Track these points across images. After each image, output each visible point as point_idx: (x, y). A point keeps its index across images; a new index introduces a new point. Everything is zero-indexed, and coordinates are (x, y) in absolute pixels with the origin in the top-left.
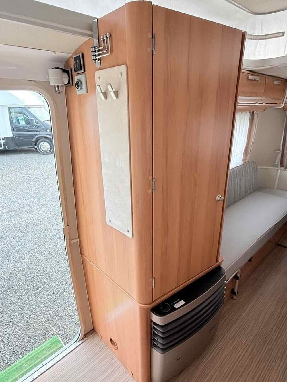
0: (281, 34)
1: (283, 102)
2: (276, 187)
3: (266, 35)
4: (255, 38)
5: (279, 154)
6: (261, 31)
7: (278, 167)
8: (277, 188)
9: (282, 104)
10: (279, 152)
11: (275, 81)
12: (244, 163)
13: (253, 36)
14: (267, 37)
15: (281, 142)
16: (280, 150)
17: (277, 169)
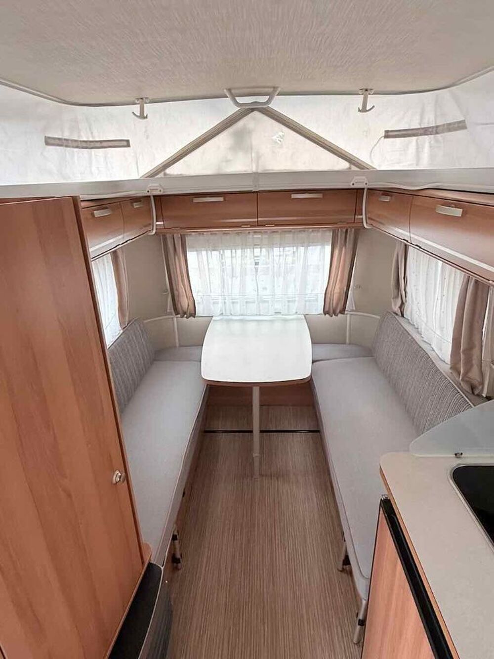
0: (125, 143)
1: (153, 227)
2: (177, 345)
3: (101, 142)
4: (84, 145)
5: (168, 296)
6: (90, 135)
7: (172, 315)
8: (181, 346)
9: (153, 229)
10: (168, 294)
11: (135, 204)
12: (124, 328)
13: (79, 143)
14: (105, 144)
15: (165, 280)
16: (167, 290)
17: (172, 318)
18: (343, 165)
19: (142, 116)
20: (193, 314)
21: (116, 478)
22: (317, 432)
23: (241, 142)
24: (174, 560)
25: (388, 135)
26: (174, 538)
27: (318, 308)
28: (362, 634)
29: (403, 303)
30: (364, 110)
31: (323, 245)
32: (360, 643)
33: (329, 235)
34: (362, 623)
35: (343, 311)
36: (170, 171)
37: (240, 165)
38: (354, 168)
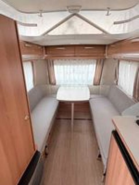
7: (49, 84)
17: (49, 86)
18: (101, 32)
19: (41, 16)
20: (55, 84)
21: (26, 118)
22: (91, 120)
23: (70, 25)
24: (46, 154)
25: (115, 23)
26: (46, 147)
27: (92, 83)
28: (105, 178)
29: (117, 81)
30: (108, 15)
31: (94, 64)
32: (104, 181)
33: (96, 61)
34: (105, 175)
35: (99, 85)
36: (49, 34)
37: (70, 32)
38: (104, 34)
